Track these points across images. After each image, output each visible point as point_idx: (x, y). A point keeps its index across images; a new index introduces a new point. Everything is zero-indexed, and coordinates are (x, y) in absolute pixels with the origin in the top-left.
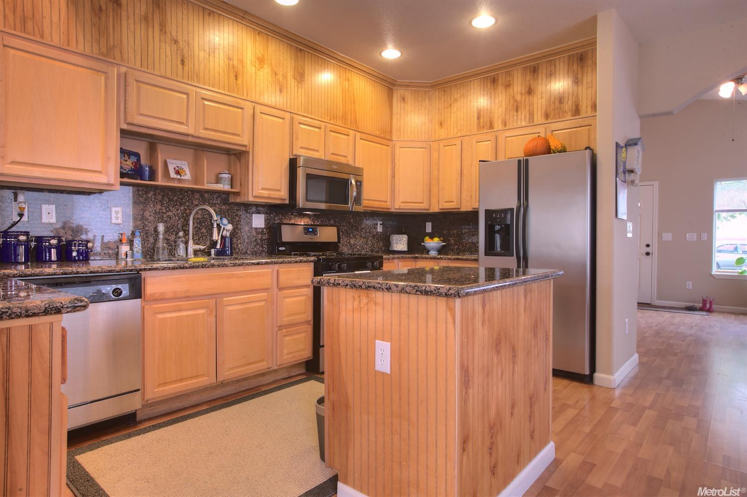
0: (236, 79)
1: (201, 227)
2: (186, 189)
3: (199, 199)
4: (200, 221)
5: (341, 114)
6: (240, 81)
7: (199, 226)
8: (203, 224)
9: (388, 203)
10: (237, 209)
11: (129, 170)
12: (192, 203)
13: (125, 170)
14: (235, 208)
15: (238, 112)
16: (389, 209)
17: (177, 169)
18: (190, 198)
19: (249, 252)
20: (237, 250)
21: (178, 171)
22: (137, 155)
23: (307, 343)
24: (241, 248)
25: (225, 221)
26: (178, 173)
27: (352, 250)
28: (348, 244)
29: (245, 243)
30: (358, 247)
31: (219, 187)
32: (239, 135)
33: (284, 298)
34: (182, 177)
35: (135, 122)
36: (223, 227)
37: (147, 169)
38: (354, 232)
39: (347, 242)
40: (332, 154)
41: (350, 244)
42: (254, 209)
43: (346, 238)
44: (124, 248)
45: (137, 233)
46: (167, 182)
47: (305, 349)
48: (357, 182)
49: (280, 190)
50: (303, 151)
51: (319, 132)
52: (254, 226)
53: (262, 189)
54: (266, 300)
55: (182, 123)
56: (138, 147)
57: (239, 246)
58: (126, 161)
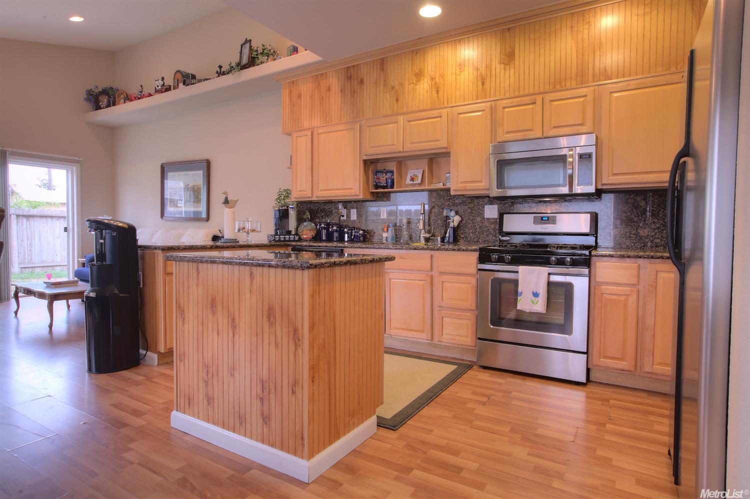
0: (438, 94)
1: (437, 219)
3: (437, 197)
4: (437, 214)
5: (574, 71)
6: (441, 94)
8: (439, 217)
10: (469, 202)
11: (384, 184)
13: (382, 183)
14: (467, 202)
15: (437, 121)
17: (413, 176)
19: (480, 241)
20: (469, 239)
21: (413, 178)
22: (392, 172)
23: (469, 331)
24: (472, 237)
25: (453, 213)
26: (412, 179)
27: (643, 245)
28: (632, 236)
29: (477, 233)
30: (658, 241)
31: (440, 186)
32: (439, 140)
33: (443, 282)
34: (414, 182)
35: (368, 153)
36: (452, 218)
37: (389, 181)
38: (647, 219)
39: (631, 234)
40: (555, 127)
41: (636, 236)
42: (486, 200)
43: (630, 227)
44: (385, 235)
45: (391, 225)
46: (404, 188)
47: (467, 336)
48: (580, 156)
49: (480, 181)
50: (509, 135)
51: (533, 108)
52: (486, 217)
53: (462, 182)
54: (425, 280)
55: (394, 145)
56: (392, 166)
57: (471, 235)
58: (383, 177)
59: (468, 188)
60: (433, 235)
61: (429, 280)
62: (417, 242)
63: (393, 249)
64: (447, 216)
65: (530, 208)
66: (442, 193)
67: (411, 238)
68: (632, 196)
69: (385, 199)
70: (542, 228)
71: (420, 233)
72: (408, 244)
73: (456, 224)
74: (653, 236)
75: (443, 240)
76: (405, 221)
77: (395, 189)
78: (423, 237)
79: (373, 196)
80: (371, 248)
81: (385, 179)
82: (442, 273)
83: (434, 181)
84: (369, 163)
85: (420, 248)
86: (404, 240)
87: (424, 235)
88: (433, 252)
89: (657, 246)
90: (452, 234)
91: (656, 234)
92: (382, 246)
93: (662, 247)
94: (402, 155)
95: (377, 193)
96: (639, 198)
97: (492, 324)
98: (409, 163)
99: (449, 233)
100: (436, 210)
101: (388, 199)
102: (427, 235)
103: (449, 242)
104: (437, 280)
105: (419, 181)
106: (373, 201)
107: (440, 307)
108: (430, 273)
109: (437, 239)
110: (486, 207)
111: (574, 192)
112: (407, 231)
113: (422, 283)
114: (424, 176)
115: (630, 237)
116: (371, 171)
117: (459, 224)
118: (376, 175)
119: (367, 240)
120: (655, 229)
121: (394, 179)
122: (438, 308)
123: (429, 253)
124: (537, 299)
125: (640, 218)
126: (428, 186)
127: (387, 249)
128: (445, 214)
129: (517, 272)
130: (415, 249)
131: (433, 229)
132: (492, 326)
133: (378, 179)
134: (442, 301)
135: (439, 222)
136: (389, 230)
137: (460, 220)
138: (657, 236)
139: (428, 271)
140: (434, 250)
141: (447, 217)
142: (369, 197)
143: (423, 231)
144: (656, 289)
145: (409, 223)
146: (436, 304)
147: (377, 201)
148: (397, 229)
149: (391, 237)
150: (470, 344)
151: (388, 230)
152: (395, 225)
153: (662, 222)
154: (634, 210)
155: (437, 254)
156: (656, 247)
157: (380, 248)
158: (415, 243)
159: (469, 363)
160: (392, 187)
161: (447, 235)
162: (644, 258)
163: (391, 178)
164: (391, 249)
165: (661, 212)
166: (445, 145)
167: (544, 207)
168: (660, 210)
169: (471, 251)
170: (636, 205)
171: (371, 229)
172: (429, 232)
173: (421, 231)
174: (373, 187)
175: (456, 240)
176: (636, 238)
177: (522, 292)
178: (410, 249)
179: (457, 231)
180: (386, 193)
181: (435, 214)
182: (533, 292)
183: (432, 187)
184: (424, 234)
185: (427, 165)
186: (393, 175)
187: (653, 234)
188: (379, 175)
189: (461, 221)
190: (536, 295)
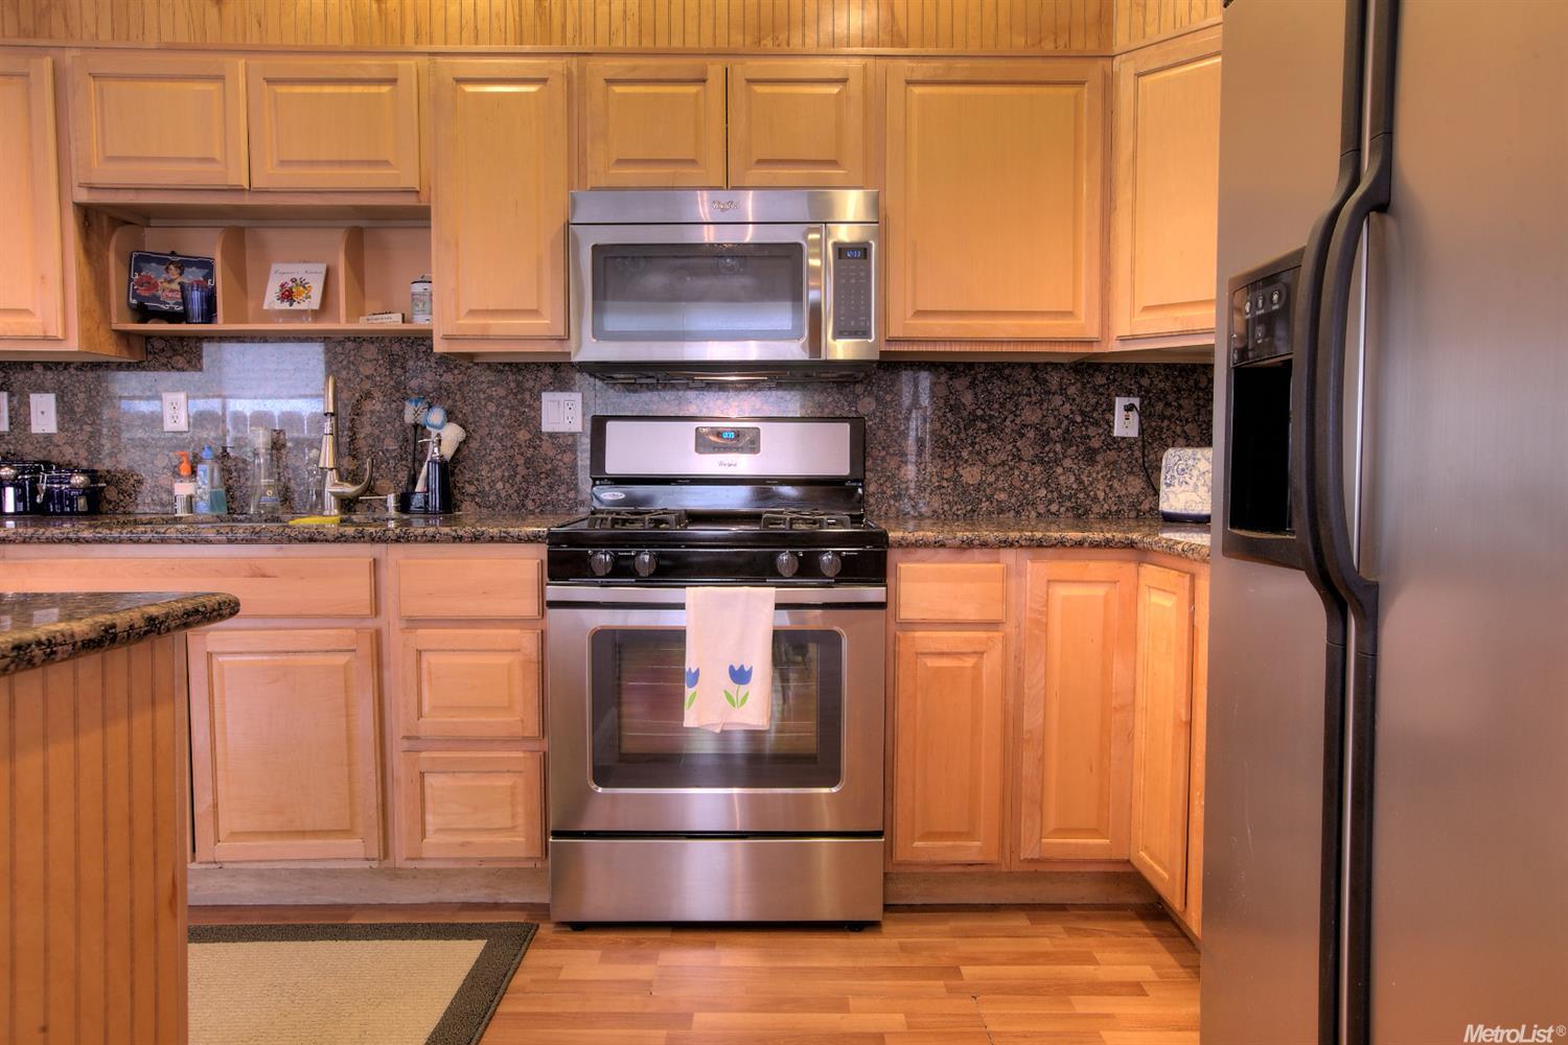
1: (382, 436)
2: (340, 337)
3: (377, 360)
4: (379, 418)
7: (377, 432)
8: (389, 427)
9: (1083, 320)
10: (490, 382)
11: (176, 304)
12: (357, 372)
13: (165, 303)
14: (483, 379)
16: (1090, 342)
17: (290, 284)
18: (352, 359)
20: (498, 500)
21: (290, 290)
22: (207, 265)
23: (520, 810)
24: (503, 494)
25: (436, 416)
26: (287, 295)
27: (969, 508)
28: (945, 484)
29: (519, 478)
30: (1003, 496)
31: (393, 322)
32: (386, 163)
33: (419, 652)
34: (296, 306)
35: (96, 180)
36: (434, 432)
37: (196, 295)
38: (977, 440)
39: (943, 479)
40: (760, 162)
41: (955, 484)
42: (546, 376)
43: (939, 460)
44: (183, 489)
45: (206, 454)
46: (255, 321)
47: (513, 828)
48: (840, 249)
49: (535, 313)
50: (628, 171)
51: (697, 95)
52: (546, 428)
53: (472, 312)
54: (354, 650)
55: (212, 160)
56: (207, 243)
57: (499, 485)
58: (171, 281)
59: (493, 332)
60: (370, 489)
61: (366, 647)
62: (311, 513)
63: (220, 542)
64: (416, 426)
65: (680, 403)
66: (396, 348)
67: (286, 497)
68: (943, 379)
69: (180, 361)
70: (721, 464)
71: (322, 483)
72: (278, 520)
73: (448, 451)
74: (990, 484)
75: (404, 503)
76: (260, 439)
77: (220, 325)
78: (332, 493)
79: (129, 346)
80: (121, 542)
81: (176, 286)
82: (413, 623)
83: (370, 305)
84: (105, 223)
85: (330, 537)
86: (258, 506)
87: (333, 487)
88: (377, 550)
89: (1001, 511)
90: (435, 485)
91: (997, 479)
92: (172, 532)
93: (1012, 513)
94: (246, 200)
95: (148, 337)
96: (960, 384)
97: (600, 784)
98: (273, 237)
99: (426, 481)
100: (378, 407)
101: (194, 363)
102: (349, 489)
103: (425, 510)
104: (397, 645)
105: (314, 303)
106: (129, 367)
107: (408, 738)
108: (372, 624)
109: (386, 501)
110: (546, 396)
111: (823, 358)
112: (270, 475)
113: (342, 659)
114: (331, 282)
115: (940, 487)
116: (117, 253)
117: (458, 450)
118: (139, 270)
119: (105, 507)
120: (995, 466)
121: (213, 290)
122: (406, 744)
123: (366, 551)
124: (743, 689)
125: (963, 435)
126: (348, 322)
127: (195, 542)
128: (409, 417)
129: (681, 606)
130: (312, 540)
131: (367, 466)
132: (600, 790)
133: (151, 285)
134: (420, 715)
135: (391, 445)
136: (200, 473)
137: (461, 439)
138: (1000, 484)
139: (363, 618)
140: (385, 541)
141: (419, 429)
142: (108, 350)
143: (332, 476)
144: (1046, 631)
145: (277, 446)
146: (397, 728)
147: (144, 369)
148: (231, 468)
149: (206, 497)
150: (523, 854)
151: (194, 472)
152: (225, 455)
153: (1010, 447)
154: (949, 415)
155: (395, 554)
156: (999, 514)
157: (163, 541)
158: (301, 515)
159: (519, 918)
160: (209, 315)
161: (420, 487)
162: (1021, 546)
163: (200, 286)
164: (208, 542)
165: (1008, 423)
166: (412, 182)
167: (719, 402)
168: (1006, 418)
169: (519, 540)
170: (952, 402)
171: (121, 467)
172: (352, 477)
173: (324, 476)
174: (128, 314)
175: (449, 504)
176: (954, 489)
177: (697, 672)
178: (290, 540)
179: (453, 474)
180: (181, 338)
181: (375, 419)
182: (731, 668)
183: (364, 324)
184: (335, 484)
185: (344, 248)
186: (210, 275)
187: (991, 479)
188: (152, 271)
189: (464, 443)
190: (740, 676)
